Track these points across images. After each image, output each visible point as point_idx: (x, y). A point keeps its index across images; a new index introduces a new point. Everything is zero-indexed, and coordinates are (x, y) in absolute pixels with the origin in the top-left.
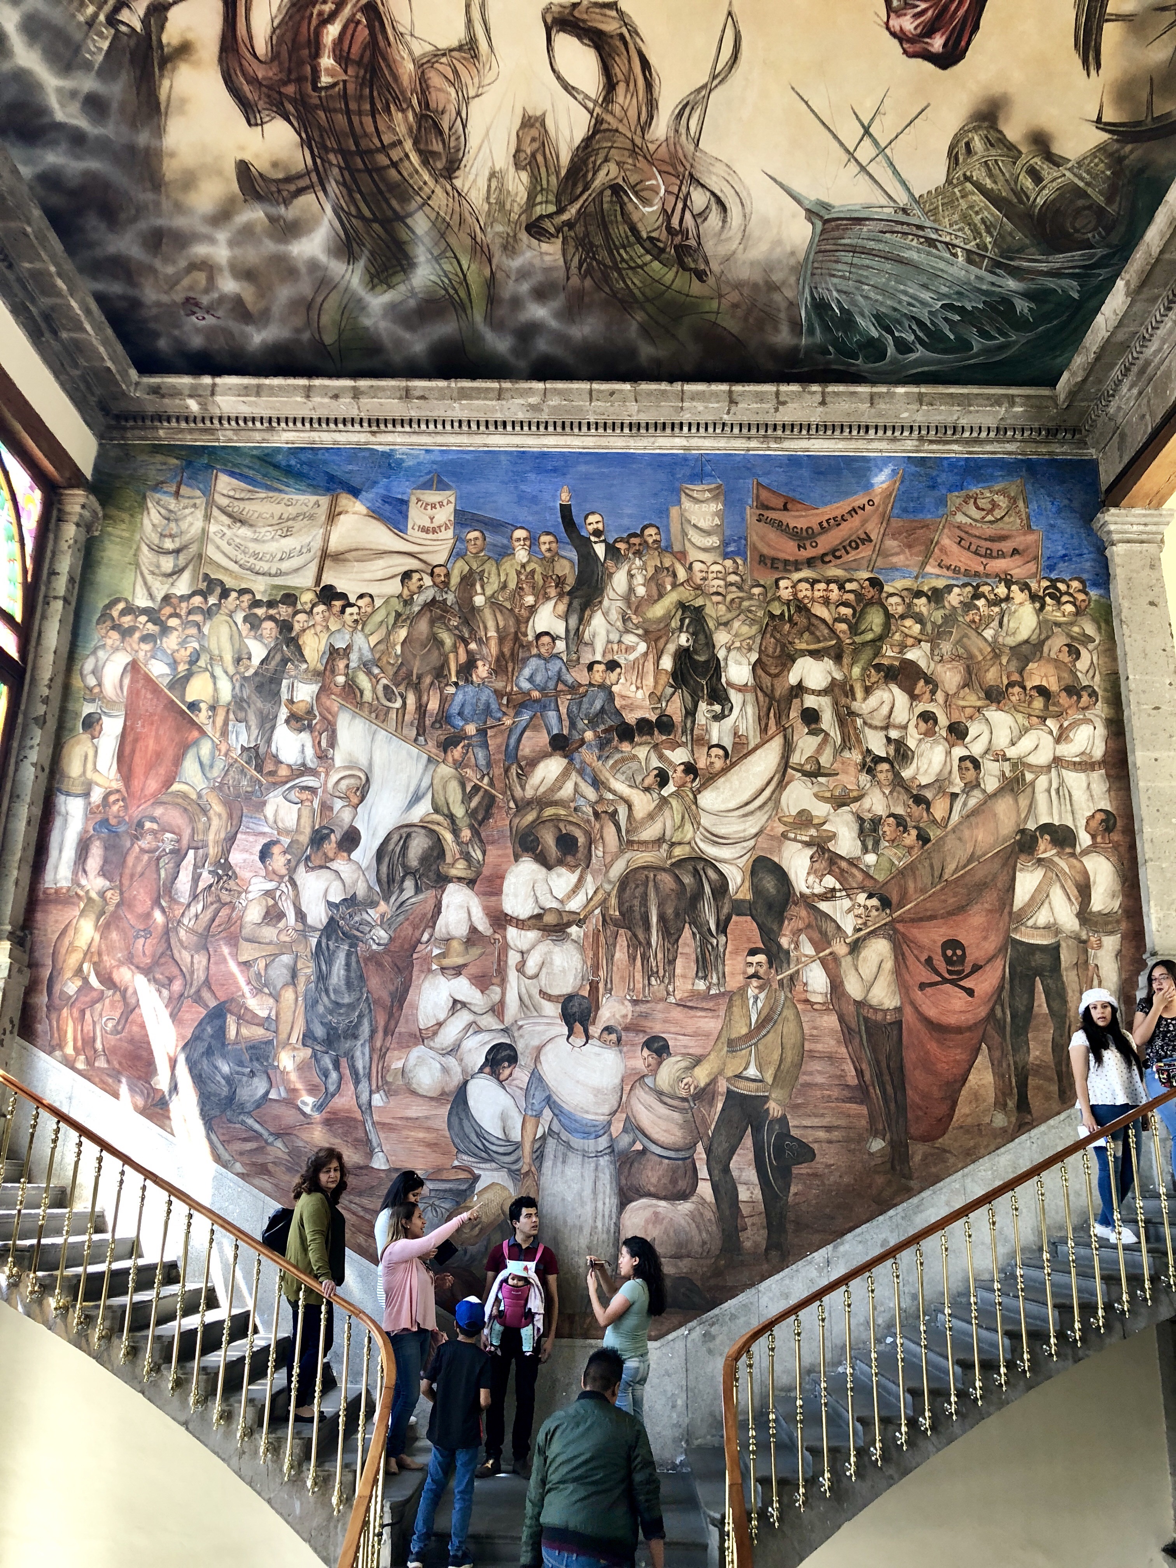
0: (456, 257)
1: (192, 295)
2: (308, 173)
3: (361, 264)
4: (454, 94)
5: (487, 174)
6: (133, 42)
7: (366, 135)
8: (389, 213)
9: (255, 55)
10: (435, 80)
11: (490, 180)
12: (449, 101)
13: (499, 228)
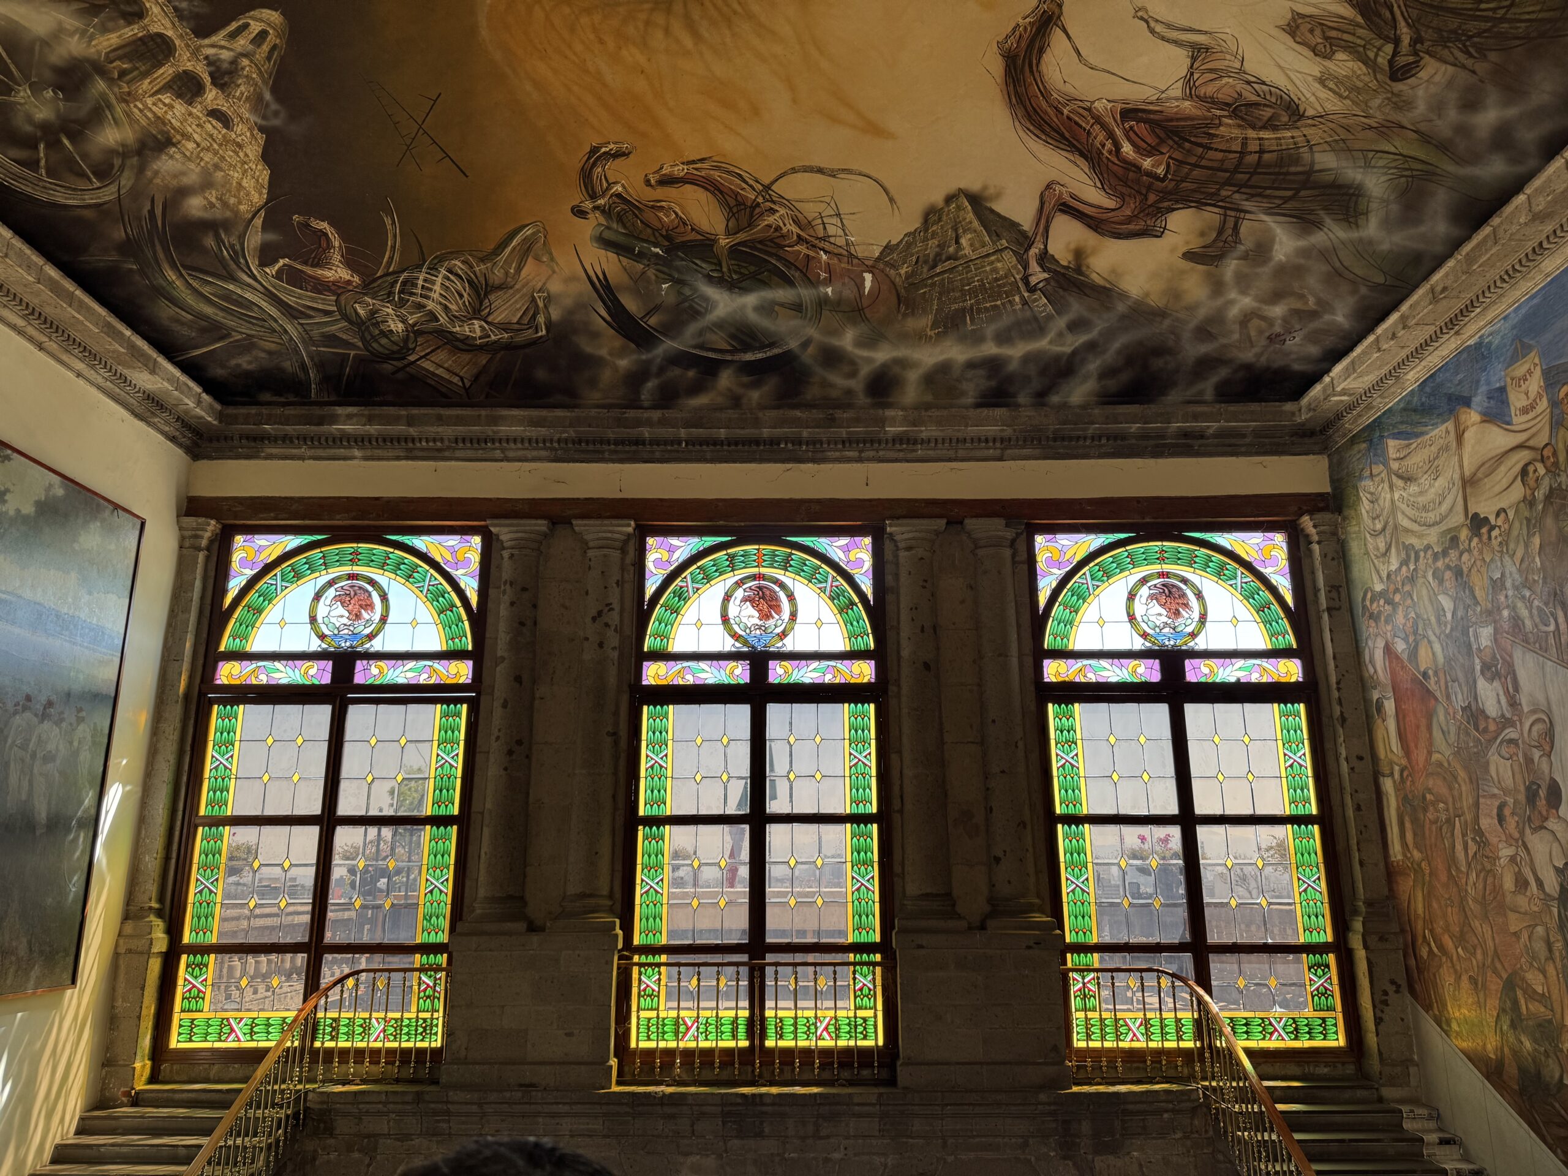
0: (1377, 152)
1: (1267, 334)
2: (1225, 215)
3: (1328, 221)
4: (1231, 80)
5: (1317, 85)
6: (1053, 283)
7: (1222, 161)
8: (1302, 177)
9: (1113, 210)
10: (1209, 90)
11: (1325, 86)
12: (1233, 86)
13: (1377, 102)
